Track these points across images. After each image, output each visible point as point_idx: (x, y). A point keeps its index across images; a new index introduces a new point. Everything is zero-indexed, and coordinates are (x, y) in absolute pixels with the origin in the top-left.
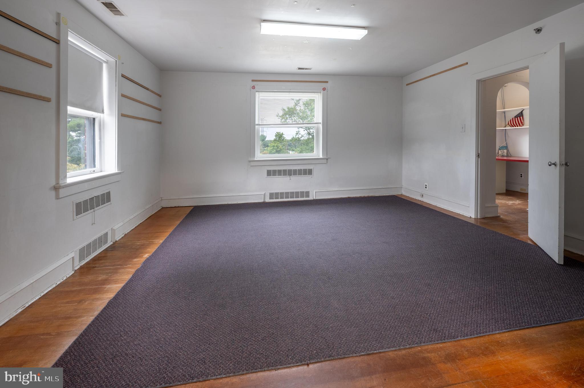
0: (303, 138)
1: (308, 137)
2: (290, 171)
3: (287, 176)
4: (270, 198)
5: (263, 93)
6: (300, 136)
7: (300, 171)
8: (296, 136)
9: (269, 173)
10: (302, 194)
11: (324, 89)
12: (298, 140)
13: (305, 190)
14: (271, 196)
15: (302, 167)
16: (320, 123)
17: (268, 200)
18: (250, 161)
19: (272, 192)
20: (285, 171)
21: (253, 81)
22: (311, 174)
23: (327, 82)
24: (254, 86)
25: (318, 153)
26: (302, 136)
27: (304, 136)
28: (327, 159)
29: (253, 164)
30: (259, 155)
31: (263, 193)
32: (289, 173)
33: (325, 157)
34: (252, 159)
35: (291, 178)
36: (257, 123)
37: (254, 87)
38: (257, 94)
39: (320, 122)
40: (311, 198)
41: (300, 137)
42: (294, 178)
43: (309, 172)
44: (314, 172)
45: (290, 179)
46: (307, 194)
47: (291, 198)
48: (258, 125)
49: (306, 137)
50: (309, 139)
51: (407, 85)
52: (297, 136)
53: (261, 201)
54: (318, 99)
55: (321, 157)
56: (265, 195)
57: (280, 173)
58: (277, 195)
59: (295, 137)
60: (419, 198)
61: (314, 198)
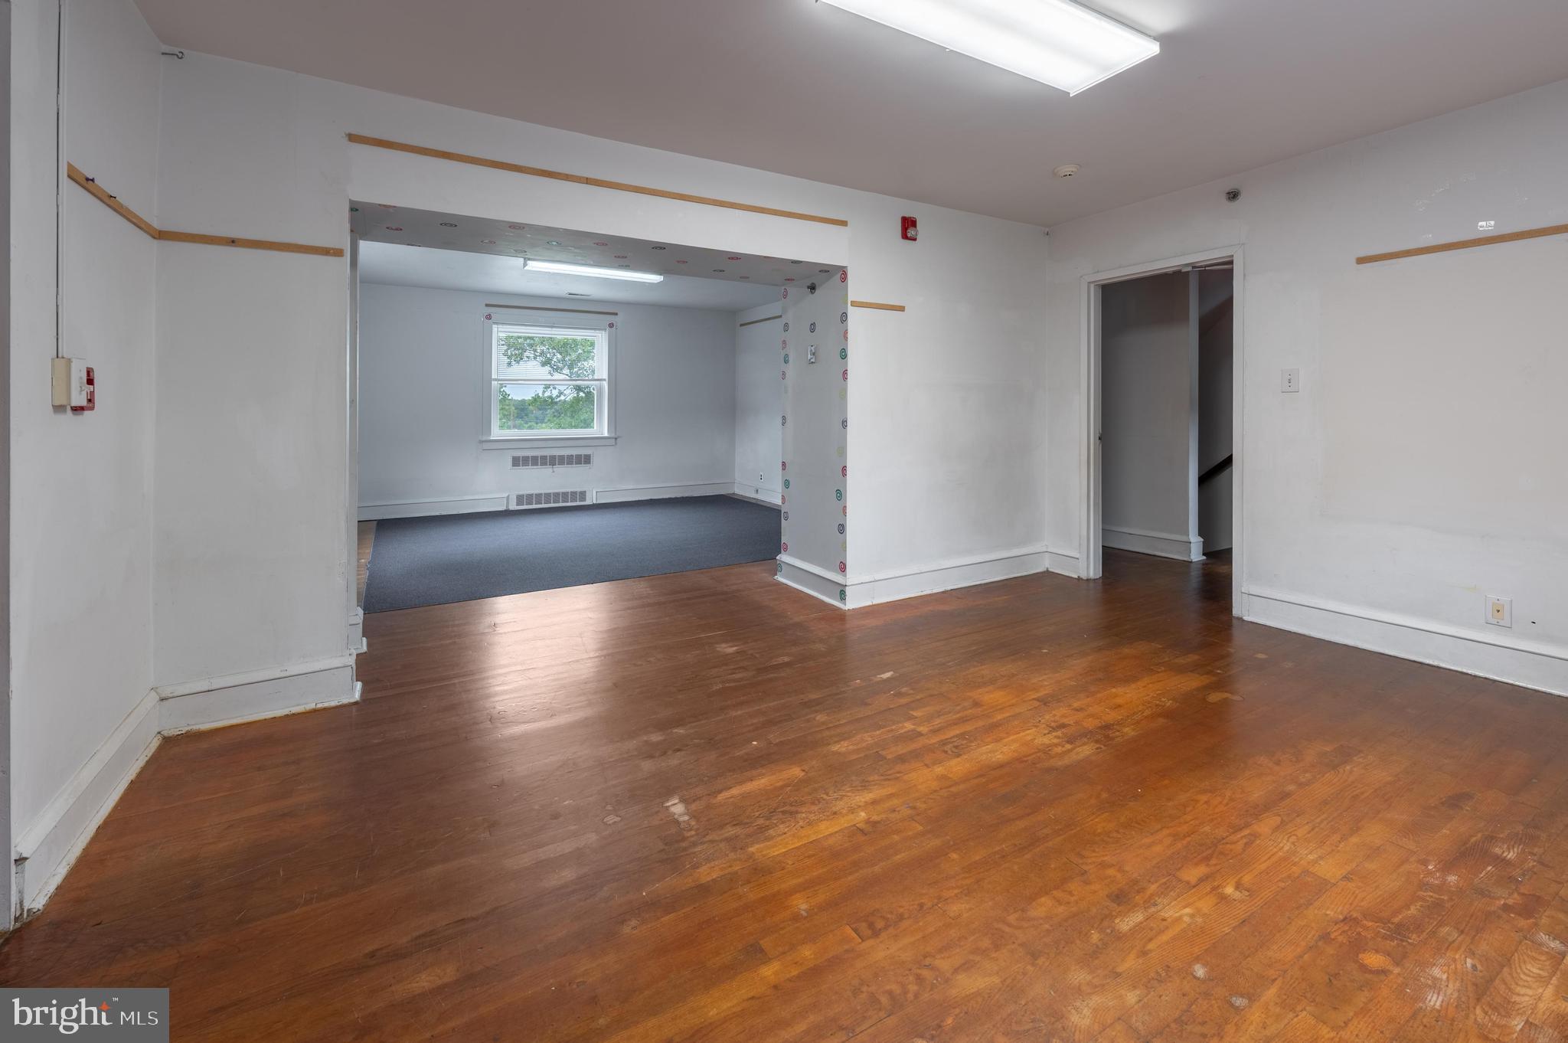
0: (562, 398)
1: (575, 395)
2: (553, 458)
3: (548, 466)
4: (518, 505)
5: (505, 326)
6: (555, 393)
7: (570, 457)
8: (544, 392)
9: (516, 462)
10: (574, 495)
11: (611, 325)
12: (551, 402)
13: (578, 490)
14: (520, 499)
15: (574, 452)
16: (605, 380)
17: (513, 507)
18: (482, 442)
19: (521, 493)
20: (544, 458)
21: (487, 305)
22: (589, 463)
23: (616, 314)
24: (490, 315)
25: (601, 428)
26: (561, 393)
27: (565, 392)
28: (616, 439)
29: (486, 446)
30: (497, 432)
31: (506, 495)
32: (552, 461)
33: (613, 435)
34: (484, 438)
35: (555, 469)
36: (493, 377)
37: (489, 317)
38: (495, 328)
39: (604, 378)
40: (588, 502)
41: (554, 396)
42: (560, 469)
43: (587, 460)
44: (595, 460)
45: (553, 472)
46: (583, 495)
47: (554, 502)
48: (496, 380)
49: (569, 395)
50: (577, 400)
51: (741, 325)
52: (547, 394)
53: (503, 508)
54: (601, 341)
55: (606, 434)
56: (508, 497)
57: (535, 461)
58: (529, 498)
59: (541, 395)
60: (753, 495)
61: (595, 502)
